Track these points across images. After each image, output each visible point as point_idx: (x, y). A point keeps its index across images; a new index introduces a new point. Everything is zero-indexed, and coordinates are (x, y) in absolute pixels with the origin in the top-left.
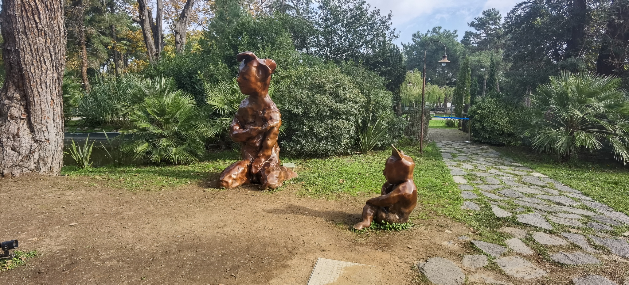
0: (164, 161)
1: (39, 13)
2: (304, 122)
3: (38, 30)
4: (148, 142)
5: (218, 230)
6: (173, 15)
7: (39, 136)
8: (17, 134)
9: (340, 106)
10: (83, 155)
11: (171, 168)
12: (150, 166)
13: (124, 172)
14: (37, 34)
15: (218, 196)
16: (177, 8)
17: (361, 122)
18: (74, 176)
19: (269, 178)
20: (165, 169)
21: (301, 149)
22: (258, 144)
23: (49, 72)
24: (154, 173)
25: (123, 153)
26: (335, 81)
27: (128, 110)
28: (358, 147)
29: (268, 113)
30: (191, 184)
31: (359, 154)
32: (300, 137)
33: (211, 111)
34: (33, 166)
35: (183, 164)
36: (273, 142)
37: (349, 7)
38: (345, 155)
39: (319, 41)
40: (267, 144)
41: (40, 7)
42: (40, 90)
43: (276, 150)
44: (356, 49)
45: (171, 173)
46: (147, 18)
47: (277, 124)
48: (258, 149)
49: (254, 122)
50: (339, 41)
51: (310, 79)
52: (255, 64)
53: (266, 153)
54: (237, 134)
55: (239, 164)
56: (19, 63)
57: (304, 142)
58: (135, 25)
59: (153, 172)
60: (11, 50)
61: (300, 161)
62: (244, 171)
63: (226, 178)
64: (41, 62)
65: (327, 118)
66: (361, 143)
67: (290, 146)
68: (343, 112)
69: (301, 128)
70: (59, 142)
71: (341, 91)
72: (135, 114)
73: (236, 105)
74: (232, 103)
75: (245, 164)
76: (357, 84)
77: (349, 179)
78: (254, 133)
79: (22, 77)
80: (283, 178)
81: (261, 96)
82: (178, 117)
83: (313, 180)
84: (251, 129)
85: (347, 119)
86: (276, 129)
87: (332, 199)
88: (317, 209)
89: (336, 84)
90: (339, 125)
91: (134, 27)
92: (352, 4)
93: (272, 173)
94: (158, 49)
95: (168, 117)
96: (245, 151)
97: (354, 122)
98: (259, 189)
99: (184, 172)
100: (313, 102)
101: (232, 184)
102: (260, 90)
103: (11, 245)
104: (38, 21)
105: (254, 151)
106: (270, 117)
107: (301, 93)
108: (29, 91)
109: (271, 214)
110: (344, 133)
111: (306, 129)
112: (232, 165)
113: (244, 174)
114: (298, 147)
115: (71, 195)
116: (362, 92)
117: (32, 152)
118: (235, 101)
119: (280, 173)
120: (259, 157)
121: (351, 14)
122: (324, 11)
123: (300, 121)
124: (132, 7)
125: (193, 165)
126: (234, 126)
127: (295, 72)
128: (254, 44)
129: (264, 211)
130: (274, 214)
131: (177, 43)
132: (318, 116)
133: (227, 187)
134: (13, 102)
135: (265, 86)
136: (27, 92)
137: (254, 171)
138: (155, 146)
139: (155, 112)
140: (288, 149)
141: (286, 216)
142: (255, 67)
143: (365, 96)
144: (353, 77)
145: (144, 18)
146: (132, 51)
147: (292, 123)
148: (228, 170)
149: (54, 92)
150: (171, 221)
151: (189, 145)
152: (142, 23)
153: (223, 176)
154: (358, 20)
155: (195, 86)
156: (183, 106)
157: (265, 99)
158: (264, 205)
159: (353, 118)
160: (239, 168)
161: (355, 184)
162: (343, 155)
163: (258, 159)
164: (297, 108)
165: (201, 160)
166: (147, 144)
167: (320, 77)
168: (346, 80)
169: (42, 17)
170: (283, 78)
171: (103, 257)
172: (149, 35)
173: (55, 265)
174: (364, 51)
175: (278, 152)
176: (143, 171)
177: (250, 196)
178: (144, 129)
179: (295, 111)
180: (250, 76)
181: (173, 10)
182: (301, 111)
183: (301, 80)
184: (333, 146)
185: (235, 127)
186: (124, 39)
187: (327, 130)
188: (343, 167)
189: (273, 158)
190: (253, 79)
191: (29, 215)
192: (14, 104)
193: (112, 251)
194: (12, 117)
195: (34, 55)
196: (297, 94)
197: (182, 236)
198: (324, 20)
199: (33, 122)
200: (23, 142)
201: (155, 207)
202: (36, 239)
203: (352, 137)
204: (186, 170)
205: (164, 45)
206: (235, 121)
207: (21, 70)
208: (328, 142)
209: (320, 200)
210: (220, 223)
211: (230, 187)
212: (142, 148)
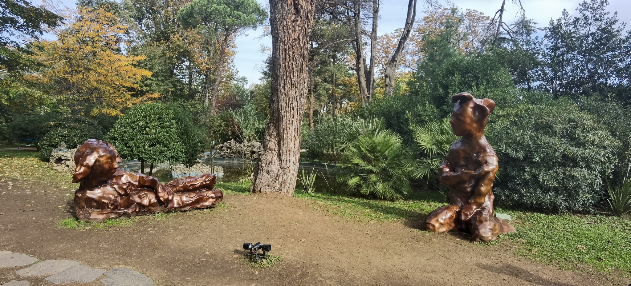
0: (371, 195)
1: (294, 72)
2: (525, 168)
3: (292, 84)
4: (359, 176)
5: (426, 275)
6: (383, 60)
7: (284, 164)
8: (271, 162)
9: (578, 151)
10: (309, 181)
11: (377, 203)
12: (359, 198)
13: (339, 201)
14: (291, 88)
15: (424, 238)
16: (387, 53)
17: (612, 173)
18: (302, 198)
19: (481, 228)
20: (372, 202)
21: (519, 200)
22: (469, 190)
23: (295, 116)
24: (363, 205)
25: (338, 183)
26: (570, 121)
27: (345, 146)
28: (605, 206)
29: (483, 157)
30: (397, 222)
31: (607, 215)
32: (518, 185)
33: (418, 151)
34: (277, 187)
35: (388, 200)
36: (487, 189)
37: (589, 31)
38: (584, 214)
39: (545, 74)
40: (480, 190)
41: (294, 67)
42: (288, 129)
43: (489, 198)
44: (601, 80)
45: (378, 207)
46: (363, 65)
47: (493, 169)
48: (469, 195)
49: (466, 165)
50: (575, 72)
51: (533, 119)
52: (471, 105)
53: (478, 201)
54: (446, 176)
55: (447, 208)
56: (278, 109)
57: (523, 191)
58: (350, 72)
59: (362, 203)
60: (274, 100)
61: (517, 214)
62: (452, 216)
63: (433, 222)
64: (291, 108)
65: (557, 165)
66: (611, 200)
67: (505, 195)
68: (582, 158)
69: (520, 176)
70: (296, 170)
71: (579, 133)
72: (351, 150)
73: (447, 147)
74: (441, 143)
75: (453, 209)
76: (604, 123)
77: (594, 247)
78: (465, 177)
79: (279, 120)
80: (497, 231)
81: (476, 138)
82: (387, 154)
83: (537, 240)
84: (463, 173)
85: (588, 167)
86: (491, 175)
87: (567, 268)
88: (545, 277)
89: (572, 124)
90: (576, 174)
91: (349, 74)
92: (595, 27)
93: (485, 223)
94: (369, 92)
95: (378, 154)
96: (454, 195)
97: (600, 172)
98: (468, 239)
99: (390, 208)
100: (538, 144)
101: (439, 228)
102: (475, 132)
103: (267, 248)
104: (292, 77)
105: (464, 197)
106: (484, 161)
107: (523, 134)
108: (282, 130)
109: (484, 270)
110: (583, 185)
111: (527, 176)
112: (440, 208)
113: (452, 220)
114: (516, 196)
115: (301, 215)
116: (613, 134)
117: (278, 176)
118: (445, 141)
119: (495, 225)
120: (470, 204)
121: (593, 39)
122: (553, 40)
123: (520, 167)
124: (349, 57)
125: (398, 202)
126: (444, 167)
127: (515, 111)
128: (465, 83)
129: (476, 265)
130: (489, 271)
131: (387, 85)
132: (544, 162)
133: (434, 230)
134: (271, 138)
135: (481, 128)
136: (280, 130)
137: (463, 218)
138: (365, 180)
139: (367, 150)
140: (503, 198)
141: (503, 276)
142: (471, 107)
143: (619, 139)
144: (599, 115)
145: (360, 66)
146: (347, 94)
147: (509, 168)
148: (435, 214)
149: (296, 131)
150: (381, 255)
151: (394, 183)
152: (358, 70)
153: (431, 219)
154: (605, 44)
155: (402, 126)
156: (392, 145)
157: (480, 141)
158: (475, 259)
159: (598, 167)
160: (447, 213)
161: (603, 255)
162: (581, 214)
163: (469, 206)
164: (517, 151)
165: (406, 198)
166: (358, 178)
167: (549, 116)
168: (588, 119)
169: (295, 75)
170: (499, 117)
171: (324, 275)
172: (363, 81)
173: (291, 272)
174: (613, 81)
175: (492, 200)
176: (354, 202)
177: (459, 246)
178: (357, 165)
179: (514, 154)
180: (465, 117)
181: (384, 55)
182: (521, 154)
183: (522, 119)
184: (565, 200)
185: (445, 169)
186: (340, 85)
187: (557, 179)
188: (581, 229)
189: (486, 206)
190: (468, 120)
191: (275, 226)
192: (272, 139)
193: (332, 272)
194: (270, 149)
195: (287, 103)
196: (518, 135)
197: (391, 273)
198: (552, 49)
199: (281, 153)
200: (274, 167)
201: (365, 238)
202: (279, 246)
203: (595, 192)
204: (392, 206)
205: (374, 88)
206: (444, 163)
207: (279, 114)
208: (557, 194)
209: (548, 267)
210: (428, 267)
211: (437, 231)
212: (354, 181)
